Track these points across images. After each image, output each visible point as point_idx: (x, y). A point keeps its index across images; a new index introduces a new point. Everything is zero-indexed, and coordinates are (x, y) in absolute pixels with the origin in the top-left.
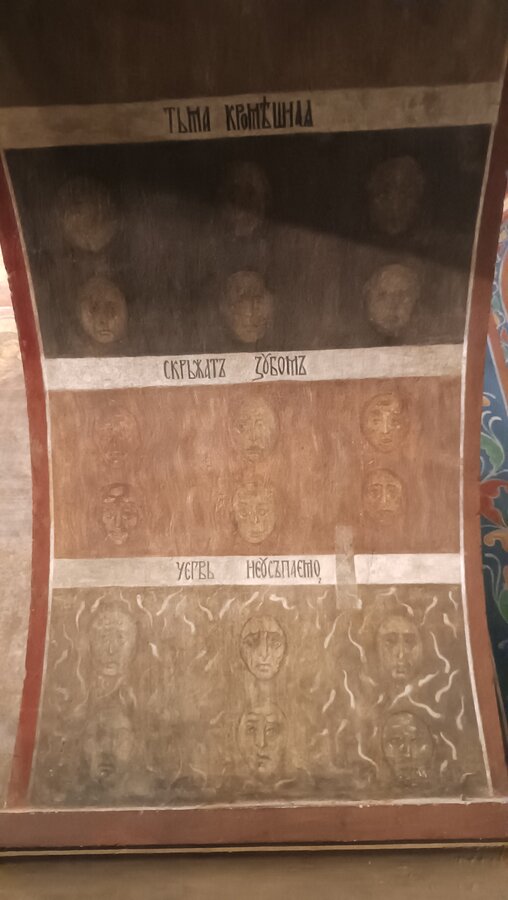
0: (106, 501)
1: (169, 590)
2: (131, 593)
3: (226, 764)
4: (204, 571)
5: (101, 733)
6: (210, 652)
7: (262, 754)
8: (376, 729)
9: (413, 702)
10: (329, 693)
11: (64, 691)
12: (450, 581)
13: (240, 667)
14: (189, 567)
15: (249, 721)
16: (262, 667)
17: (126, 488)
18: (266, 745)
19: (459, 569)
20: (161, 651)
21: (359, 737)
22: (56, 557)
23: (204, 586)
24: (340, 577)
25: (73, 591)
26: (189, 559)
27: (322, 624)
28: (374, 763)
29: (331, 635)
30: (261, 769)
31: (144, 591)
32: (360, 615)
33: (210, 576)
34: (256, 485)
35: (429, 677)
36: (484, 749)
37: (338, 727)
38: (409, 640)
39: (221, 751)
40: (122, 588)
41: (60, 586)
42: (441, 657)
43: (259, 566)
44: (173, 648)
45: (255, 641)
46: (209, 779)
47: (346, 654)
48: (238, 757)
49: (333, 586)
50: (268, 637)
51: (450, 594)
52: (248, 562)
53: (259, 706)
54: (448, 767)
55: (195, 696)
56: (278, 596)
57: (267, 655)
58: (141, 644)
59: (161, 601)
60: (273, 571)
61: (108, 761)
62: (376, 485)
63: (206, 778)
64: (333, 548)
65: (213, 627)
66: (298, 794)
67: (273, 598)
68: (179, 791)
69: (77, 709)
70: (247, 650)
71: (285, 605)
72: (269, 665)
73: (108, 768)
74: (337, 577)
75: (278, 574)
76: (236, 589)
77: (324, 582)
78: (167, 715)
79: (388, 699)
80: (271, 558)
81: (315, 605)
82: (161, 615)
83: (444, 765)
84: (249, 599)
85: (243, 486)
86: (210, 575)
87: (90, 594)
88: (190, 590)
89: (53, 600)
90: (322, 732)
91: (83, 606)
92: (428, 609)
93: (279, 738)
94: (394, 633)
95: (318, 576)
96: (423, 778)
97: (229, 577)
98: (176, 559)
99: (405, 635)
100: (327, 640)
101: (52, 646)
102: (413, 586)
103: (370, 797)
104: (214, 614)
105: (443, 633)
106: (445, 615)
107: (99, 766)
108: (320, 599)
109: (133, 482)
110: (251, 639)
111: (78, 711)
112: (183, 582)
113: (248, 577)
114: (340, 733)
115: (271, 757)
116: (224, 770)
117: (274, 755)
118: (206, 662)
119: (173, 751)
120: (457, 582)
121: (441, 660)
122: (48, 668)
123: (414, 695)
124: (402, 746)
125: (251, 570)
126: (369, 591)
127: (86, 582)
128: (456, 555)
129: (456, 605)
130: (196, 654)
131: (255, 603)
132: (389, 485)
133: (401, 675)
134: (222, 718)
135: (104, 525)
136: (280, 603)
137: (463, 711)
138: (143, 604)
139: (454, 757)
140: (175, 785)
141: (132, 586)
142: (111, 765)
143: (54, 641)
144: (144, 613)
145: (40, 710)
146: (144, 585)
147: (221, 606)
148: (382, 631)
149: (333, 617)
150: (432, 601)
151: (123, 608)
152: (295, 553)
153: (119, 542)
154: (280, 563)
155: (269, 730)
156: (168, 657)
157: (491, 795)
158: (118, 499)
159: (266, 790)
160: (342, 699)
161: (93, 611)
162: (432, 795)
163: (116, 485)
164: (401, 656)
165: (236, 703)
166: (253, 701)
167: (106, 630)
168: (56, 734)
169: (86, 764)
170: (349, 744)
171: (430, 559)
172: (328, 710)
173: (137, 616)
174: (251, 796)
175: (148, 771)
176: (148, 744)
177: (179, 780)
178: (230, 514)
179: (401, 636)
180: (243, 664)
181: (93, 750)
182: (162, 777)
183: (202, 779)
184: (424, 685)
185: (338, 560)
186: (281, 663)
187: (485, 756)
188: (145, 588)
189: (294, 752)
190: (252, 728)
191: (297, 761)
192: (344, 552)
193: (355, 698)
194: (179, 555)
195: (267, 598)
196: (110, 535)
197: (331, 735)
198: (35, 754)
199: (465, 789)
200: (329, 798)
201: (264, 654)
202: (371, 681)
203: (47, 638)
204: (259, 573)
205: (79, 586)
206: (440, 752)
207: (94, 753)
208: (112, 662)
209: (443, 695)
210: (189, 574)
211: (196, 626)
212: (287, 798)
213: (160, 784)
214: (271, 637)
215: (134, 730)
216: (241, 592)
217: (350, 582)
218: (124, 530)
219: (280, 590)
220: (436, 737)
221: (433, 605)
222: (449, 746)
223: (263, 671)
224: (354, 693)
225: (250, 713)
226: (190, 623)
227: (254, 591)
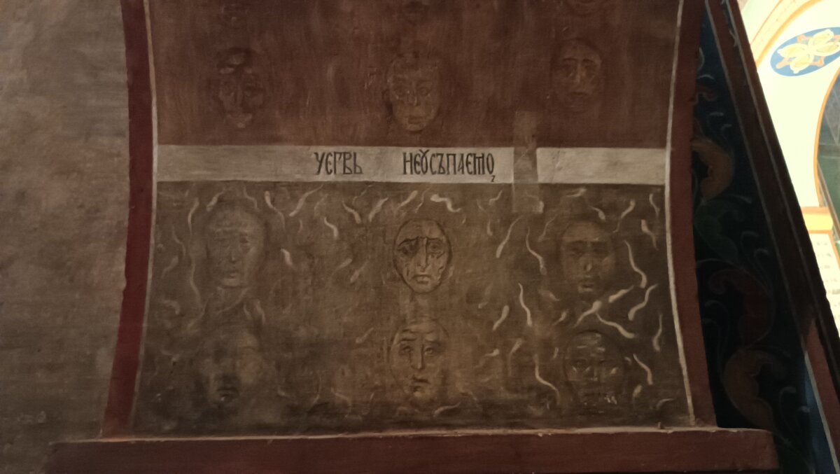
0: (222, 71)
1: (305, 186)
2: (256, 188)
3: (376, 388)
4: (349, 163)
5: (220, 353)
6: (356, 261)
7: (419, 377)
8: (557, 350)
9: (601, 319)
10: (500, 309)
11: (174, 304)
12: (653, 181)
13: (394, 279)
14: (331, 159)
15: (404, 340)
16: (420, 279)
17: (248, 54)
18: (423, 367)
19: (663, 167)
20: (295, 259)
21: (536, 358)
22: (160, 142)
23: (350, 183)
24: (518, 174)
25: (182, 185)
26: (331, 149)
27: (493, 229)
28: (554, 388)
29: (504, 243)
30: (418, 394)
31: (273, 187)
32: (539, 221)
33: (358, 170)
34: (416, 55)
35: (622, 292)
36: (685, 372)
37: (511, 348)
38: (599, 249)
39: (369, 374)
40: (246, 182)
41: (167, 178)
42: (636, 270)
43: (418, 159)
44: (310, 256)
45: (411, 248)
46: (354, 406)
47: (523, 266)
48: (389, 381)
49: (510, 185)
50: (428, 244)
51: (651, 196)
52: (405, 154)
53: (415, 323)
54: (642, 392)
55: (336, 311)
56: (441, 196)
57: (427, 265)
58: (271, 249)
59: (295, 199)
60: (435, 166)
61: (230, 383)
62: (570, 59)
63: (350, 404)
64: (511, 139)
65: (361, 231)
66: (460, 422)
67: (435, 198)
68: (317, 419)
69: (191, 325)
70: (402, 259)
71: (449, 206)
72: (429, 276)
73: (230, 392)
74: (515, 174)
75: (442, 170)
76: (390, 187)
77: (498, 181)
78: (302, 333)
79: (572, 317)
80: (433, 150)
81: (486, 207)
82: (297, 216)
83: (638, 390)
84: (405, 199)
85: (400, 56)
86: (356, 170)
87: (205, 189)
88: (332, 186)
89: (158, 195)
90: (492, 352)
91: (196, 204)
92: (624, 214)
93: (440, 359)
94: (580, 242)
95: (491, 172)
96: (612, 404)
97: (380, 172)
98: (313, 149)
99: (593, 244)
100: (501, 248)
101: (158, 251)
102: (607, 186)
103: (550, 425)
104: (361, 215)
105: (640, 242)
106: (643, 222)
107: (218, 390)
108: (492, 200)
109: (256, 47)
110: (406, 246)
111: (191, 327)
112: (322, 177)
113: (405, 173)
114: (514, 354)
115: (431, 380)
116: (372, 395)
117: (433, 377)
118: (352, 272)
119: (311, 373)
120: (660, 183)
121: (637, 273)
122: (154, 277)
123: (602, 311)
124: (588, 369)
125: (408, 165)
126: (553, 191)
127: (199, 174)
128: (660, 150)
129: (657, 210)
130: (338, 263)
131: (414, 203)
132: (585, 61)
133: (588, 290)
134: (370, 335)
135: (221, 102)
136: (443, 205)
137: (660, 331)
138: (273, 201)
139: (650, 380)
140: (313, 411)
141: (259, 180)
142: (234, 389)
143: (160, 246)
144: (275, 213)
145: (145, 325)
146: (274, 179)
147: (370, 207)
148: (567, 239)
149: (506, 222)
150: (628, 205)
151: (247, 207)
152: (464, 145)
153: (241, 125)
154: (445, 157)
155: (428, 349)
156: (304, 266)
157: (693, 423)
158: (239, 69)
159: (424, 417)
160: (516, 316)
161: (209, 209)
162: (623, 424)
163: (235, 51)
164: (589, 268)
165: (389, 319)
166: (408, 317)
167: (225, 232)
168: (165, 353)
169: (200, 386)
170: (523, 367)
171: (630, 155)
172: (498, 328)
173: (264, 217)
174: (405, 424)
175: (280, 397)
176: (278, 367)
177: (316, 406)
178: (384, 93)
179: (589, 246)
180: (397, 274)
181: (211, 371)
182: (296, 403)
183: (345, 405)
184: (616, 301)
185: (517, 154)
186: (444, 275)
187: (686, 380)
188: (275, 183)
189: (458, 374)
190: (408, 347)
191: (460, 385)
192: (525, 144)
193: (533, 316)
194: (318, 144)
195: (427, 199)
196: (229, 116)
197: (503, 356)
198: (138, 375)
199: (662, 417)
200: (499, 426)
201: (423, 263)
202: (552, 296)
203: (152, 241)
204: (418, 168)
205: (192, 179)
206: (632, 376)
207: (212, 376)
208: (233, 272)
209: (638, 312)
210: (330, 167)
211: (340, 230)
212: (448, 426)
213: (293, 410)
214: (431, 245)
215: (261, 350)
216: (395, 190)
217: (530, 180)
218: (247, 109)
219: (442, 189)
220: (628, 359)
221: (630, 209)
222: (643, 369)
223: (422, 283)
224: (531, 309)
225: (405, 331)
226: (332, 226)
227: (412, 190)
